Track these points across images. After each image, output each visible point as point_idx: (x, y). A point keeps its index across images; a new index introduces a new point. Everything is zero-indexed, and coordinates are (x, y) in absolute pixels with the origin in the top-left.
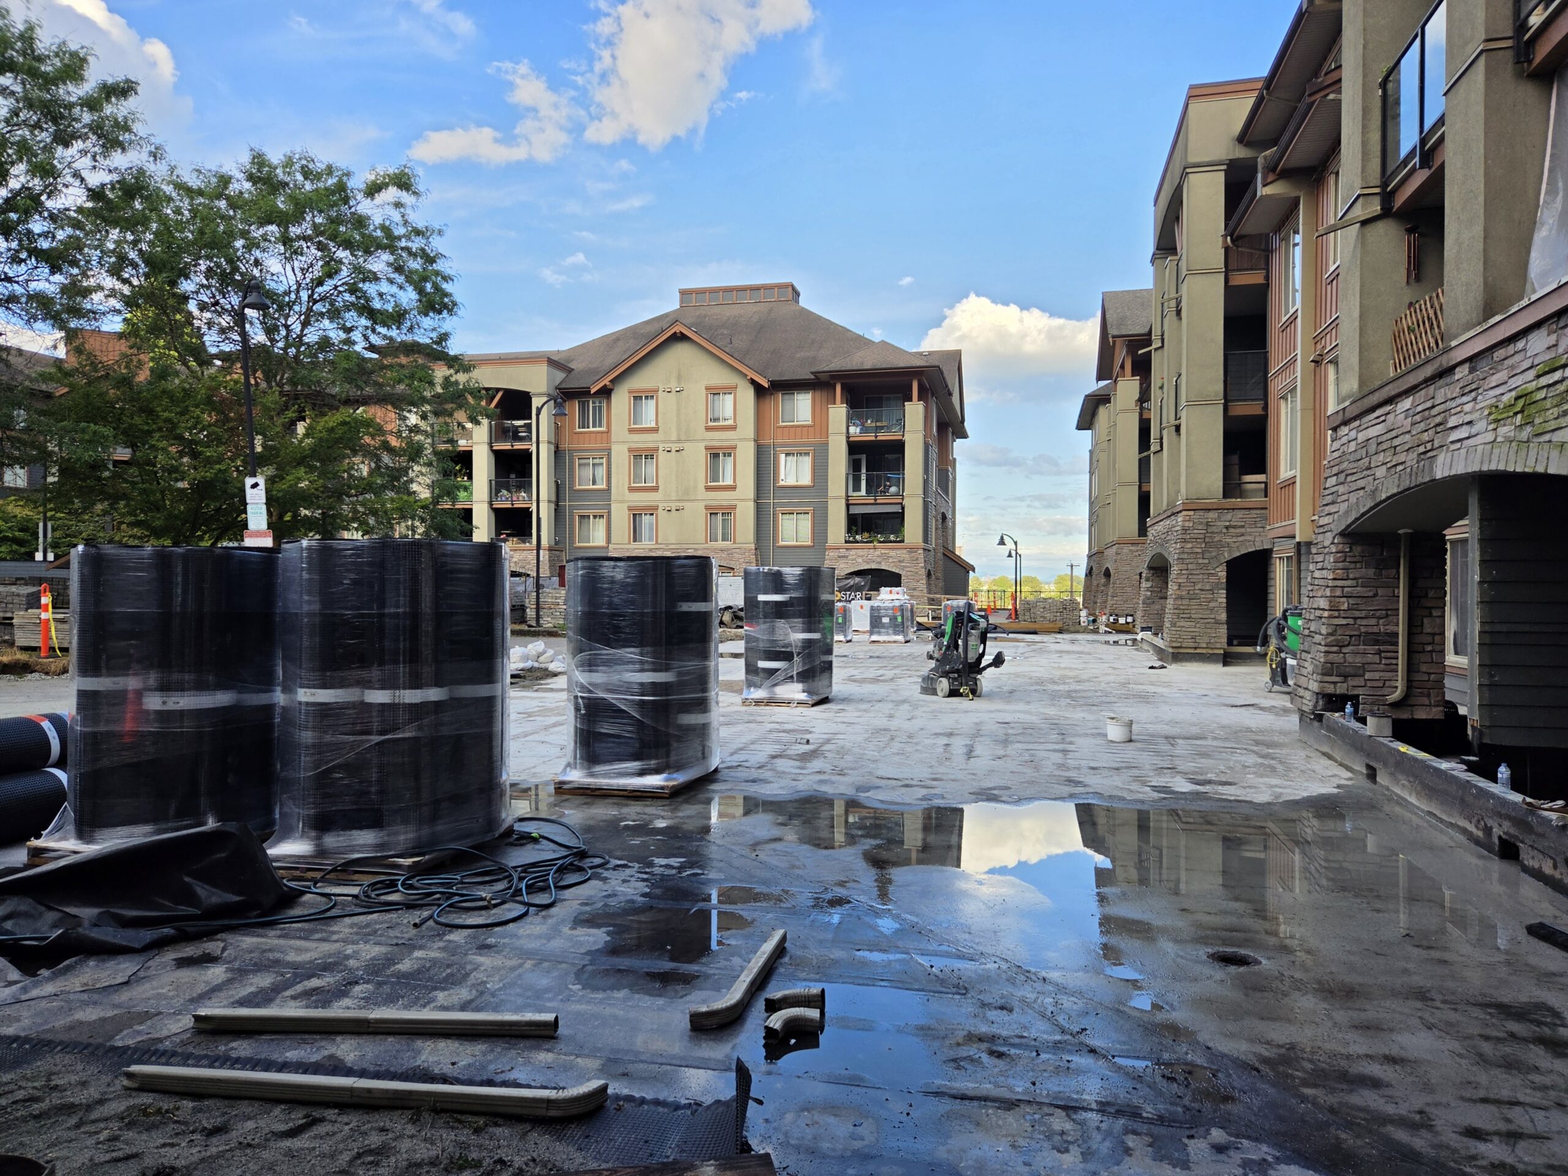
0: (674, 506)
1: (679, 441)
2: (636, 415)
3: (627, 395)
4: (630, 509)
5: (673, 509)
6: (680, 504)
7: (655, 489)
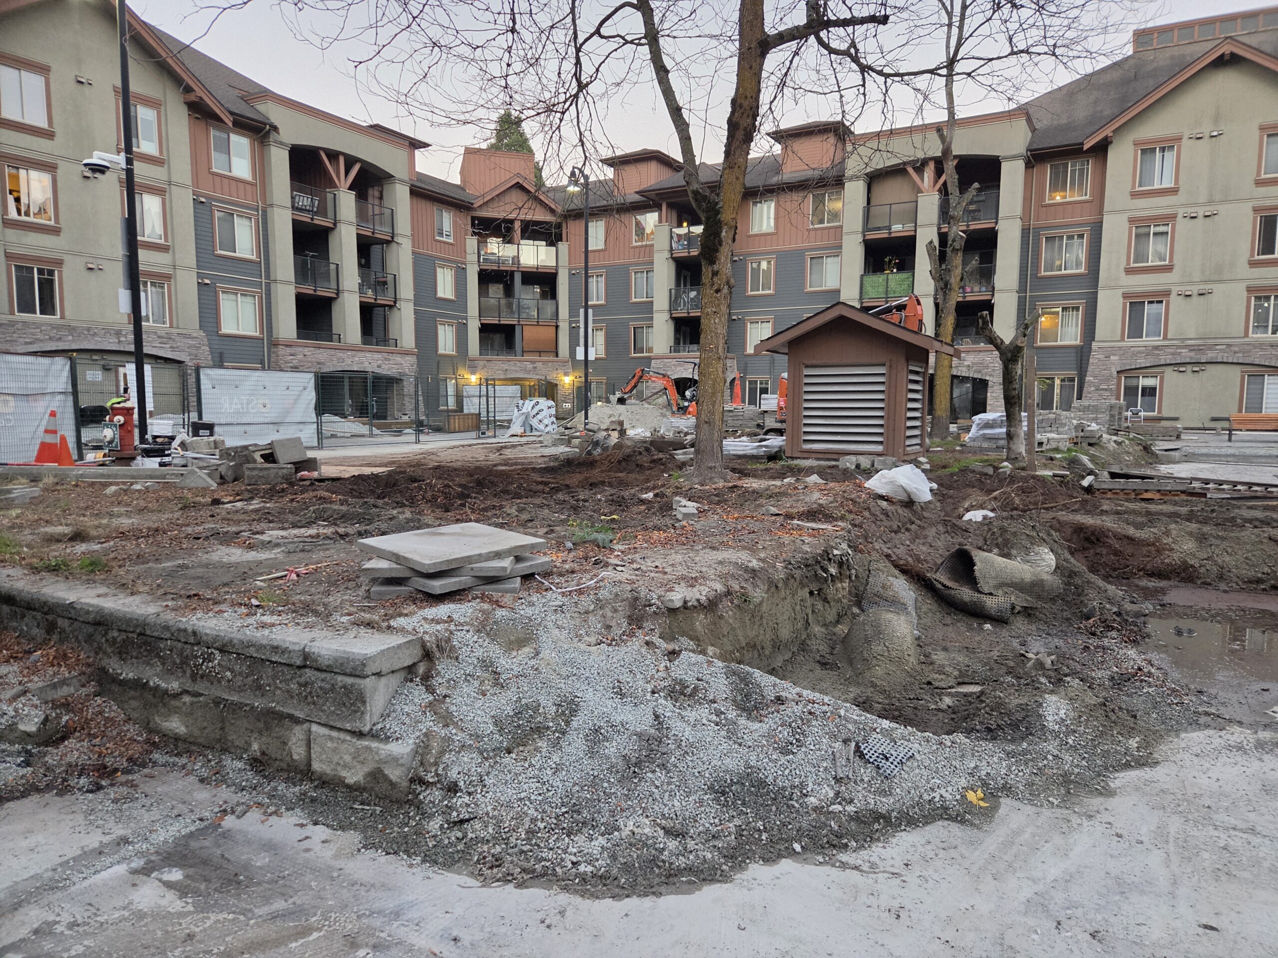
0: (1195, 289)
1: (1210, 202)
2: (1145, 176)
3: (1131, 149)
4: (1125, 296)
5: (1195, 293)
6: (1207, 287)
7: (1169, 269)
